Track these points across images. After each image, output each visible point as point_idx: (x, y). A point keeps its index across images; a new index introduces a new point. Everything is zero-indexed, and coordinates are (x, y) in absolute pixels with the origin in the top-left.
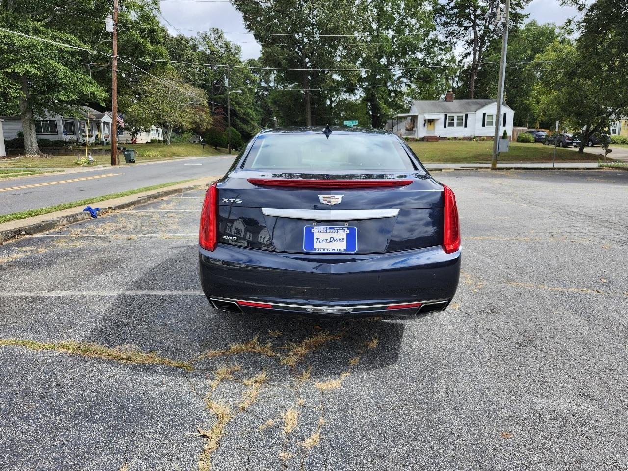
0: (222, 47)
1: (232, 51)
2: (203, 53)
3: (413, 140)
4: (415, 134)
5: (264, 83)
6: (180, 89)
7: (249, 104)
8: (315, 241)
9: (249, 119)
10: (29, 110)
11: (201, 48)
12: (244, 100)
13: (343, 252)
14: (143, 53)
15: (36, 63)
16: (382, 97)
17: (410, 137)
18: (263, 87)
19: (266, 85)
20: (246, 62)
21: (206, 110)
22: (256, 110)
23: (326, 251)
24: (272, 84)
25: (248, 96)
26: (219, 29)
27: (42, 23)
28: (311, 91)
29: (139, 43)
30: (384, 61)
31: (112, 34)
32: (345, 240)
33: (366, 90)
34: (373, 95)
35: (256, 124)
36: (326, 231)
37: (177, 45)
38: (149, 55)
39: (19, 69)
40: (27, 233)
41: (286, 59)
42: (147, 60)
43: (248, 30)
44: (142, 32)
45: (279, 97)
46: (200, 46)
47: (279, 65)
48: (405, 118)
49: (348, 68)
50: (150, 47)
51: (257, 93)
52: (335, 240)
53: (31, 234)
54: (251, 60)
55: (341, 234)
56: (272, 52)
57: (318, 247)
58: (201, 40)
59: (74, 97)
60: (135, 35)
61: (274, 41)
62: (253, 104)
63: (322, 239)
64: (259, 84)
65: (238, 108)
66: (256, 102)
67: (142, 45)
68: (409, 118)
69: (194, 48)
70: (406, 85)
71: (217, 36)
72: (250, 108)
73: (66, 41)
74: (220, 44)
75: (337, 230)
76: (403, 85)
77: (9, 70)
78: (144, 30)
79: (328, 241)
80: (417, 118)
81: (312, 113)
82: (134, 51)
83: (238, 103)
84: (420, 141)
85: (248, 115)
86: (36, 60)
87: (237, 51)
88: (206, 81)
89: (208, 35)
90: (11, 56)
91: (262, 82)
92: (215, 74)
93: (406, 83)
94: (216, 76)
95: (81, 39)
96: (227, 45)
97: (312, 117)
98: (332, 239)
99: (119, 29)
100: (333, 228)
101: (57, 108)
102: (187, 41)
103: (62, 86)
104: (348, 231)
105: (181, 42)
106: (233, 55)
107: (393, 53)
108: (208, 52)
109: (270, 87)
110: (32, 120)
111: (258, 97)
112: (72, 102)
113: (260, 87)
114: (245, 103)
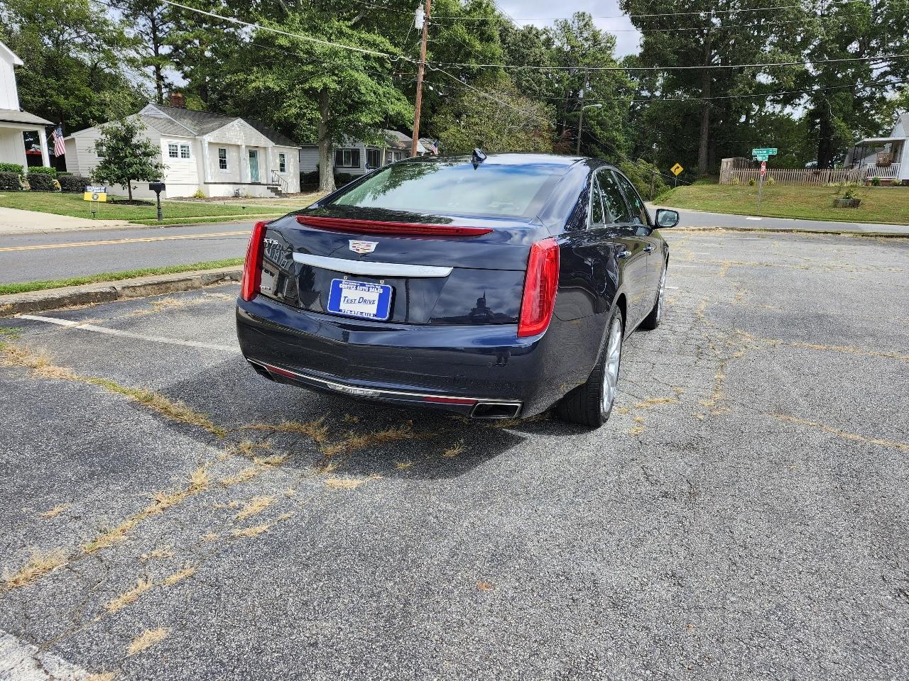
0: (588, 40)
1: (602, 45)
2: (559, 50)
3: (888, 183)
4: (894, 173)
5: (647, 92)
6: (512, 105)
7: (617, 123)
8: (342, 299)
9: (614, 146)
10: (328, 136)
11: (557, 43)
12: (611, 118)
13: (371, 317)
14: (468, 55)
15: (336, 75)
16: (841, 110)
17: (882, 178)
18: (646, 97)
19: (649, 94)
20: (622, 59)
21: (545, 134)
22: (627, 132)
23: (353, 314)
24: (658, 94)
25: (616, 112)
26: (587, 13)
27: (350, 23)
28: (713, 101)
29: (464, 41)
30: (854, 47)
31: (422, 31)
32: (376, 303)
33: (816, 98)
34: (825, 106)
35: (623, 155)
36: (356, 288)
37: (522, 41)
38: (477, 58)
39: (317, 84)
40: (232, 279)
41: (675, 52)
42: (474, 65)
43: (624, 11)
44: (469, 25)
45: (659, 112)
46: (556, 40)
47: (664, 62)
48: (881, 144)
49: (780, 61)
50: (478, 46)
51: (633, 107)
52: (365, 301)
53: (237, 280)
54: (631, 57)
55: (373, 294)
56: (656, 43)
57: (345, 307)
58: (559, 31)
59: (378, 119)
60: (460, 30)
61: (662, 25)
62: (624, 126)
63: (350, 298)
64: (638, 92)
65: (598, 131)
66: (630, 121)
67: (468, 44)
68: (888, 146)
69: (548, 42)
70: (894, 87)
71: (582, 23)
72: (617, 130)
73: (373, 45)
74: (585, 35)
75: (369, 287)
76: (889, 87)
77: (307, 86)
78: (472, 23)
79: (357, 301)
80: (902, 145)
81: (710, 136)
82: (457, 53)
83: (601, 124)
84: (902, 185)
85: (613, 140)
86: (336, 72)
87: (608, 45)
88: (557, 92)
89: (570, 22)
90: (310, 68)
91: (644, 90)
92: (571, 81)
93: (894, 84)
94: (573, 84)
95: (392, 40)
96: (595, 38)
97: (709, 143)
98: (361, 300)
99: (430, 23)
100: (364, 285)
101: (359, 133)
102: (537, 35)
103: (366, 103)
104: (381, 291)
105: (529, 36)
106: (602, 51)
107: (874, 33)
108: (567, 48)
109: (655, 96)
110: (330, 149)
111: (633, 113)
112: (376, 125)
113: (638, 97)
114: (610, 123)
